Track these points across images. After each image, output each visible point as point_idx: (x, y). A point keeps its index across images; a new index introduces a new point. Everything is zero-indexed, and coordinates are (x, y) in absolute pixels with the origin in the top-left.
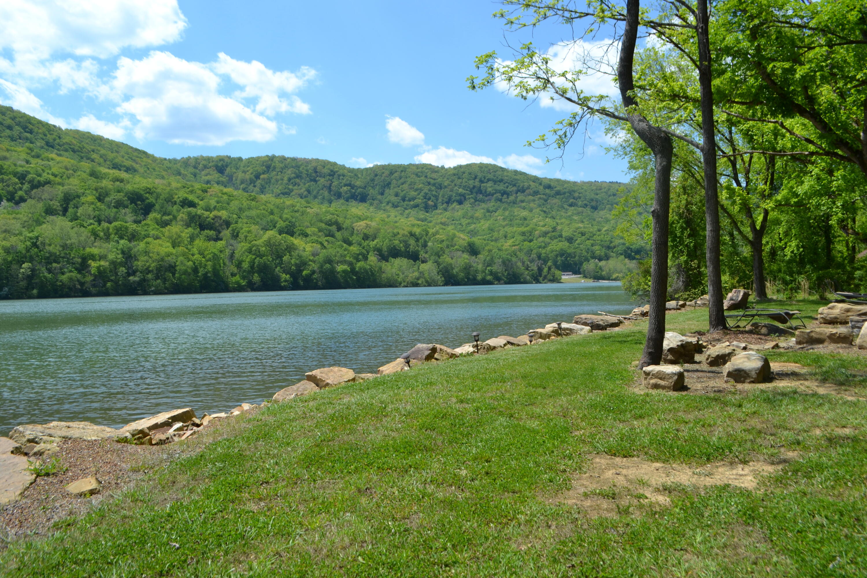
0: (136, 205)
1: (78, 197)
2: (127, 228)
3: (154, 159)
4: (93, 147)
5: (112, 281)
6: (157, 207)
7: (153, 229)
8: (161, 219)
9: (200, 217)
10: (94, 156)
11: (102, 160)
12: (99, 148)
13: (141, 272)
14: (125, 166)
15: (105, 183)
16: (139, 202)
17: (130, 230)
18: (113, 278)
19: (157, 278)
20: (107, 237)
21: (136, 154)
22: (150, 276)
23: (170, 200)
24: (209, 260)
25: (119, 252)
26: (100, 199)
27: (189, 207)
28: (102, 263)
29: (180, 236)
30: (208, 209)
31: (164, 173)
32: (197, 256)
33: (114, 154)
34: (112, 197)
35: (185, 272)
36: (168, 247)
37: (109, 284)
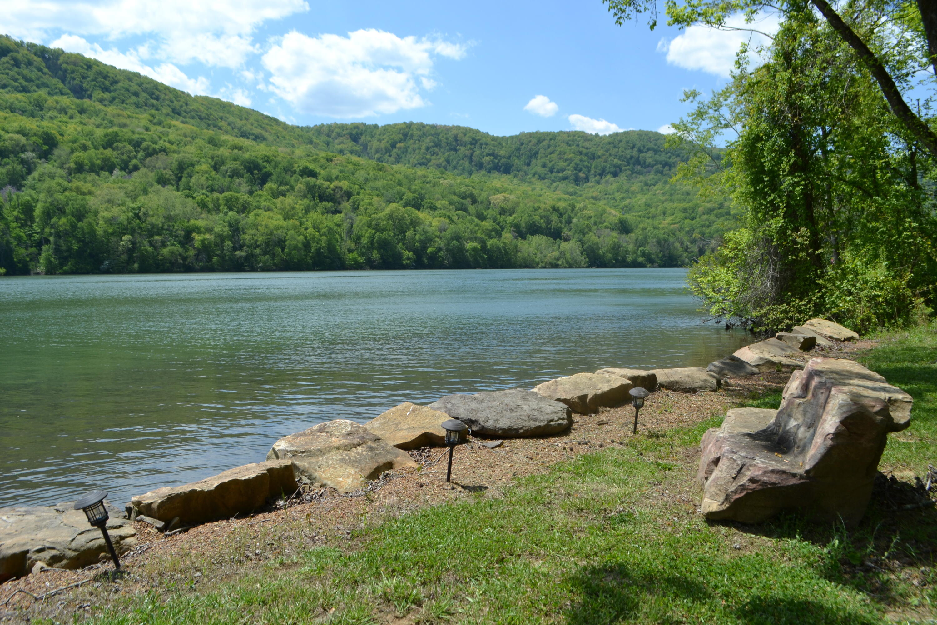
0: (252, 174)
1: (193, 165)
2: (237, 199)
3: (285, 126)
4: (221, 114)
5: (217, 255)
6: (274, 177)
7: (265, 201)
8: (278, 189)
9: (319, 187)
10: (222, 123)
11: (229, 128)
12: (228, 115)
13: (248, 247)
14: (253, 134)
15: (224, 152)
16: (256, 172)
17: (241, 201)
18: (218, 252)
19: (265, 253)
20: (217, 208)
21: (266, 121)
22: (258, 251)
23: (289, 170)
24: (324, 234)
25: (226, 224)
26: (216, 168)
27: (308, 177)
28: (207, 236)
29: (293, 208)
30: (329, 179)
31: (294, 142)
32: (311, 230)
33: (244, 122)
34: (228, 166)
35: (296, 247)
36: (279, 219)
37: (215, 259)
